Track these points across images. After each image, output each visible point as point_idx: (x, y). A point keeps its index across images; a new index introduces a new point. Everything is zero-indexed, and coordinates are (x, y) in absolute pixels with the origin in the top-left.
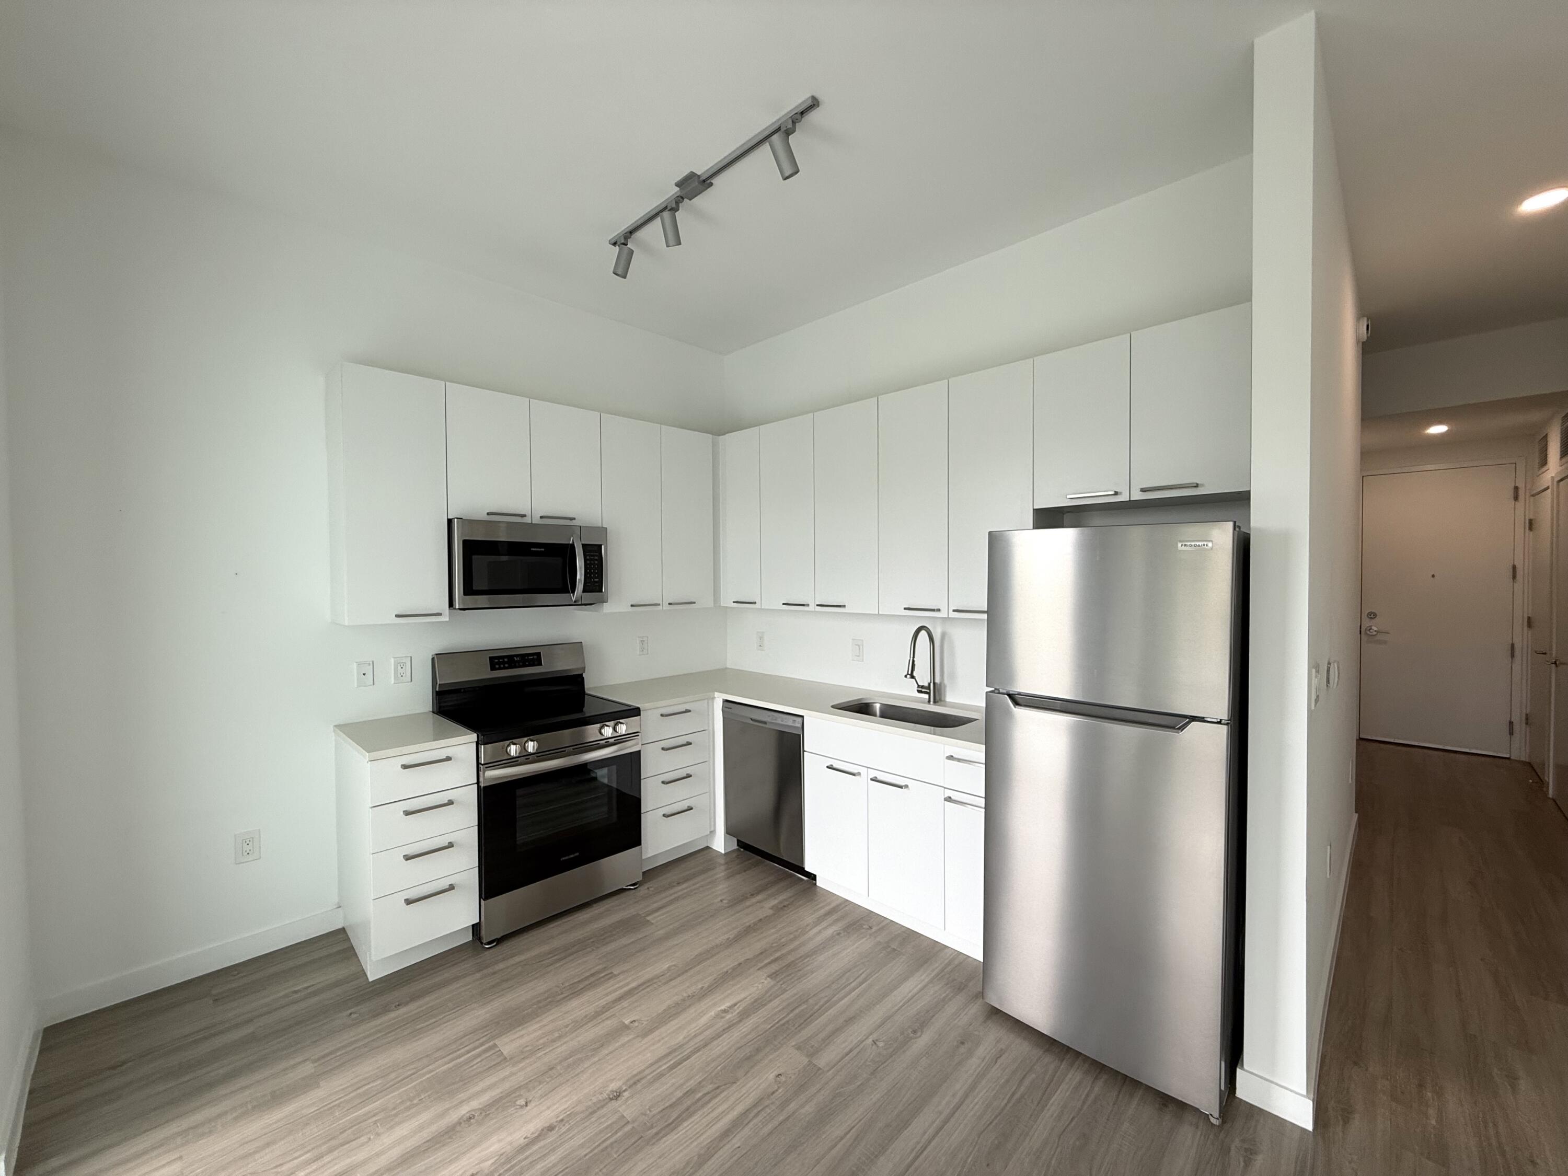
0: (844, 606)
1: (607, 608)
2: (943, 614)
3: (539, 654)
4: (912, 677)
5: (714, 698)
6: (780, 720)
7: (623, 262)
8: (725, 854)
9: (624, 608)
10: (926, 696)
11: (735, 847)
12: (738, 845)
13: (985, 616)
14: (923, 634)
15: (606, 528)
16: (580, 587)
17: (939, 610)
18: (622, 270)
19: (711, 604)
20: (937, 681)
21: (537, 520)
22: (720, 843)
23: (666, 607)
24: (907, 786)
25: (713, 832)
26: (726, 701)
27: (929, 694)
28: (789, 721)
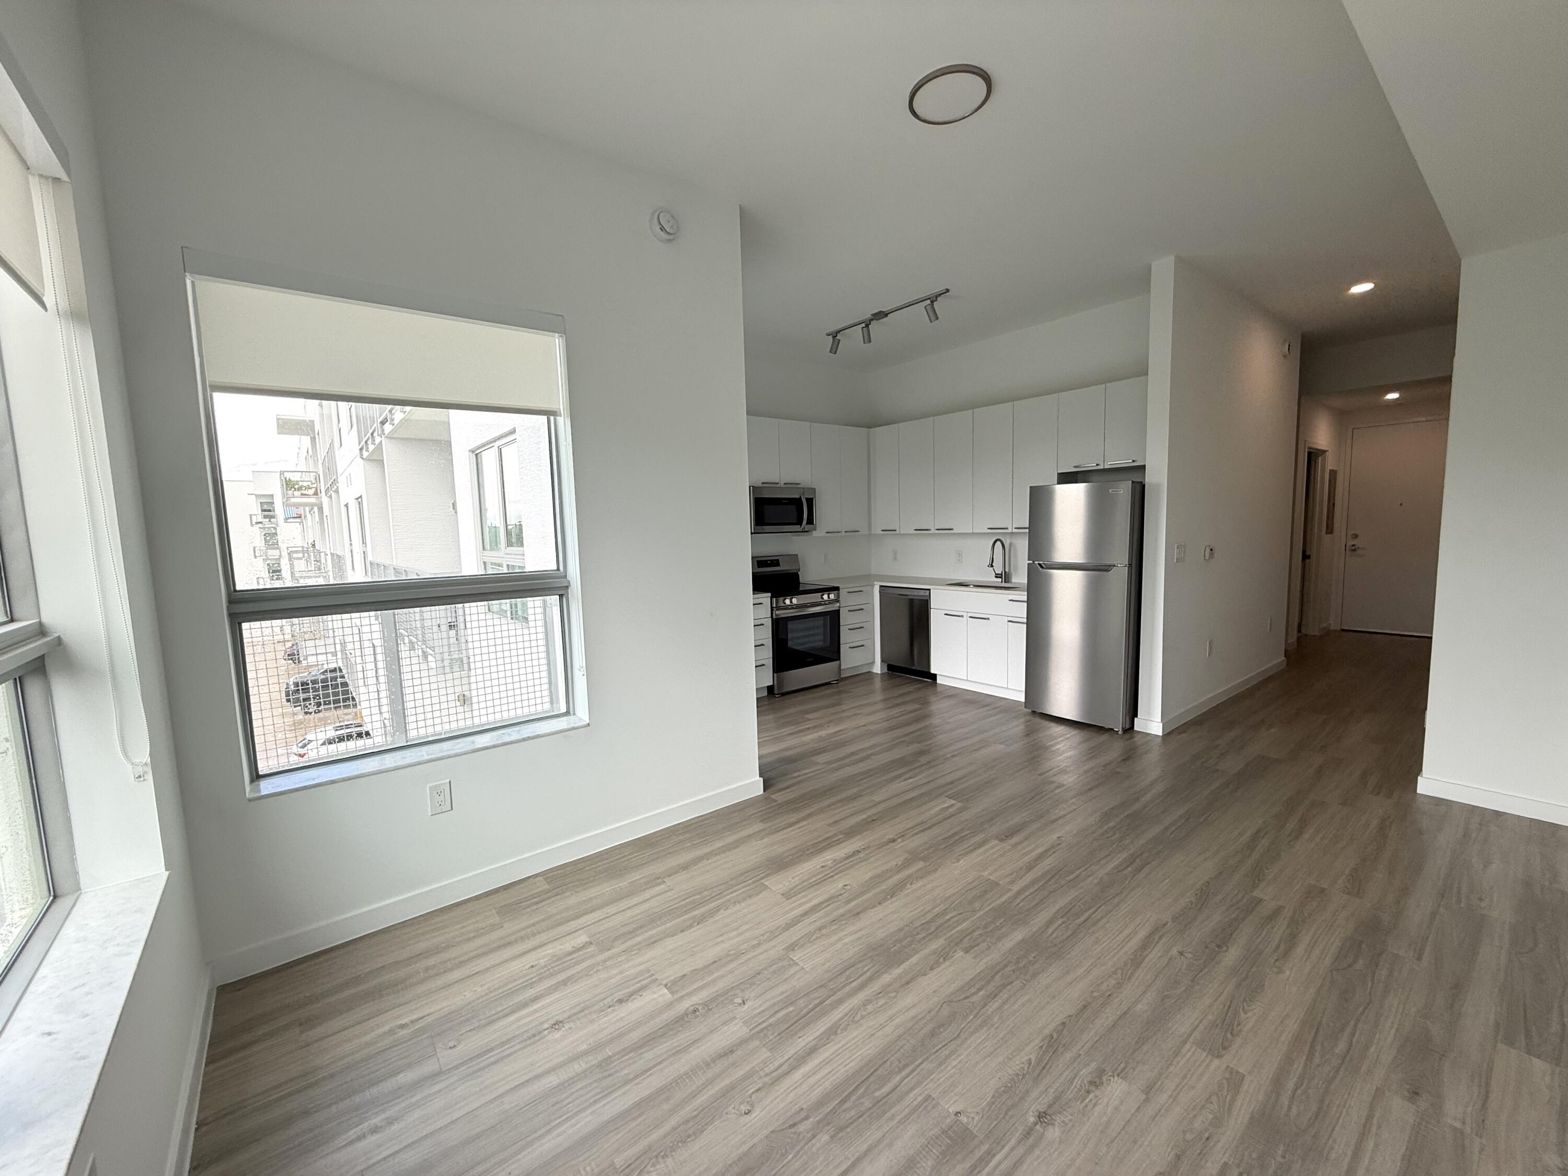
0: (952, 529)
1: (815, 534)
2: (1010, 531)
3: (778, 560)
4: (992, 566)
5: (874, 585)
6: (916, 593)
7: (835, 346)
8: (881, 674)
9: (823, 534)
10: (1000, 580)
11: (886, 670)
12: (888, 670)
13: (1027, 530)
14: (998, 543)
15: (815, 489)
16: (805, 522)
17: (1007, 528)
18: (834, 350)
19: (867, 533)
20: (1007, 570)
21: (782, 485)
22: (878, 668)
23: (843, 534)
24: (988, 619)
25: (873, 663)
26: (881, 586)
27: (1001, 578)
28: (922, 593)
